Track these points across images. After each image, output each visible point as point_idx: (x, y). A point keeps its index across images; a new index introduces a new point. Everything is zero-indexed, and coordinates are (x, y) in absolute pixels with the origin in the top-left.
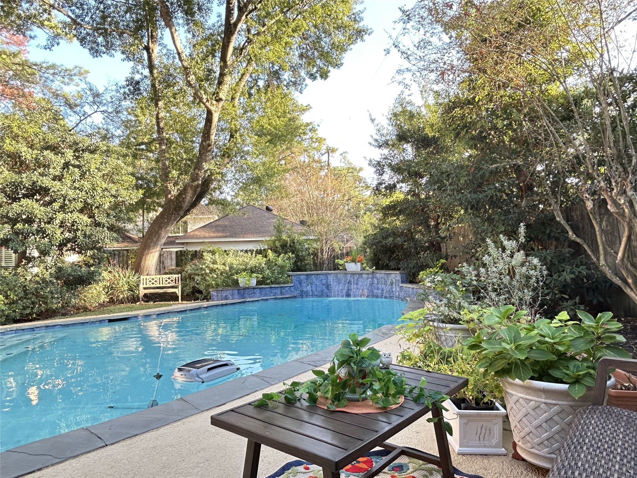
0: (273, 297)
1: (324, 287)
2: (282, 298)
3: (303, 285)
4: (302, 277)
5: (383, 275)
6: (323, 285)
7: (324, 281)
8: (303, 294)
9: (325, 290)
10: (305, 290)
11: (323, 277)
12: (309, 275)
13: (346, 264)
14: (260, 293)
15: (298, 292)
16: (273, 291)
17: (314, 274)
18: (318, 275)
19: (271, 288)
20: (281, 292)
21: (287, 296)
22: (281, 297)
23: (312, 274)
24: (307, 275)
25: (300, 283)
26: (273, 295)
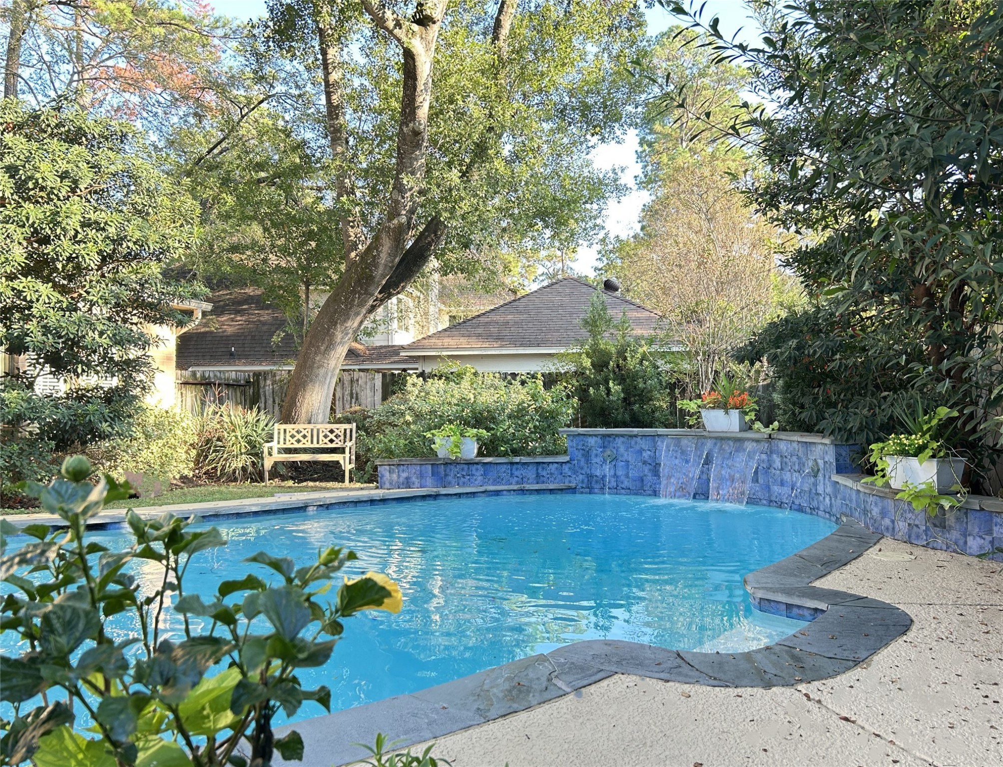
0: (516, 487)
1: (646, 469)
2: (538, 491)
3: (594, 460)
4: (592, 441)
5: (795, 445)
6: (645, 463)
7: (646, 455)
8: (592, 484)
9: (650, 478)
10: (598, 473)
11: (643, 444)
12: (609, 436)
13: (704, 413)
14: (485, 475)
15: (581, 477)
16: (516, 473)
17: (622, 436)
18: (632, 436)
19: (512, 464)
20: (538, 475)
21: (551, 486)
22: (536, 487)
23: (617, 436)
24: (604, 436)
25: (587, 454)
26: (517, 483)
